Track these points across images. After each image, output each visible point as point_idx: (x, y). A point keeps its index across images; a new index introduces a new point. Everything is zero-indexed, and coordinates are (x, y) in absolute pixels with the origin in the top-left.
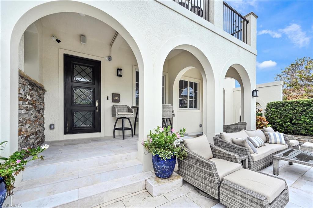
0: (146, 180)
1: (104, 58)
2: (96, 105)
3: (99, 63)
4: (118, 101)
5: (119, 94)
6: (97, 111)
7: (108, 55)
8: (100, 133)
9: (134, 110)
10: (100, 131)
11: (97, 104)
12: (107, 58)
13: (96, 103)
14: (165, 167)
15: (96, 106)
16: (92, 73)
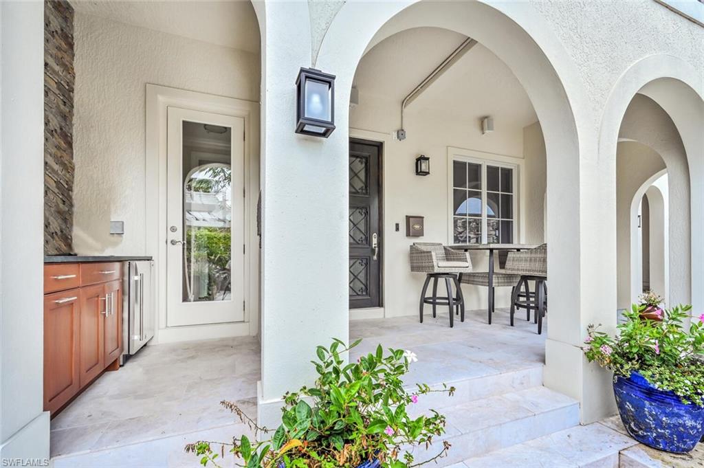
0: (619, 453)
1: (389, 134)
2: (374, 243)
3: (379, 146)
4: (419, 233)
5: (423, 218)
6: (375, 258)
7: (398, 127)
8: (382, 309)
9: (470, 254)
10: (380, 304)
11: (375, 241)
12: (395, 135)
13: (374, 239)
14: (689, 423)
15: (374, 246)
16: (364, 170)
